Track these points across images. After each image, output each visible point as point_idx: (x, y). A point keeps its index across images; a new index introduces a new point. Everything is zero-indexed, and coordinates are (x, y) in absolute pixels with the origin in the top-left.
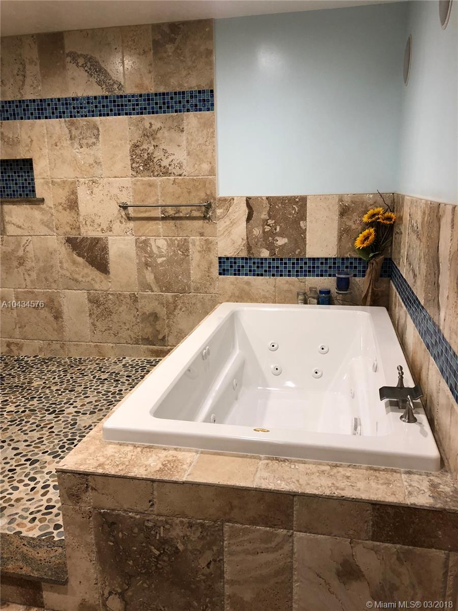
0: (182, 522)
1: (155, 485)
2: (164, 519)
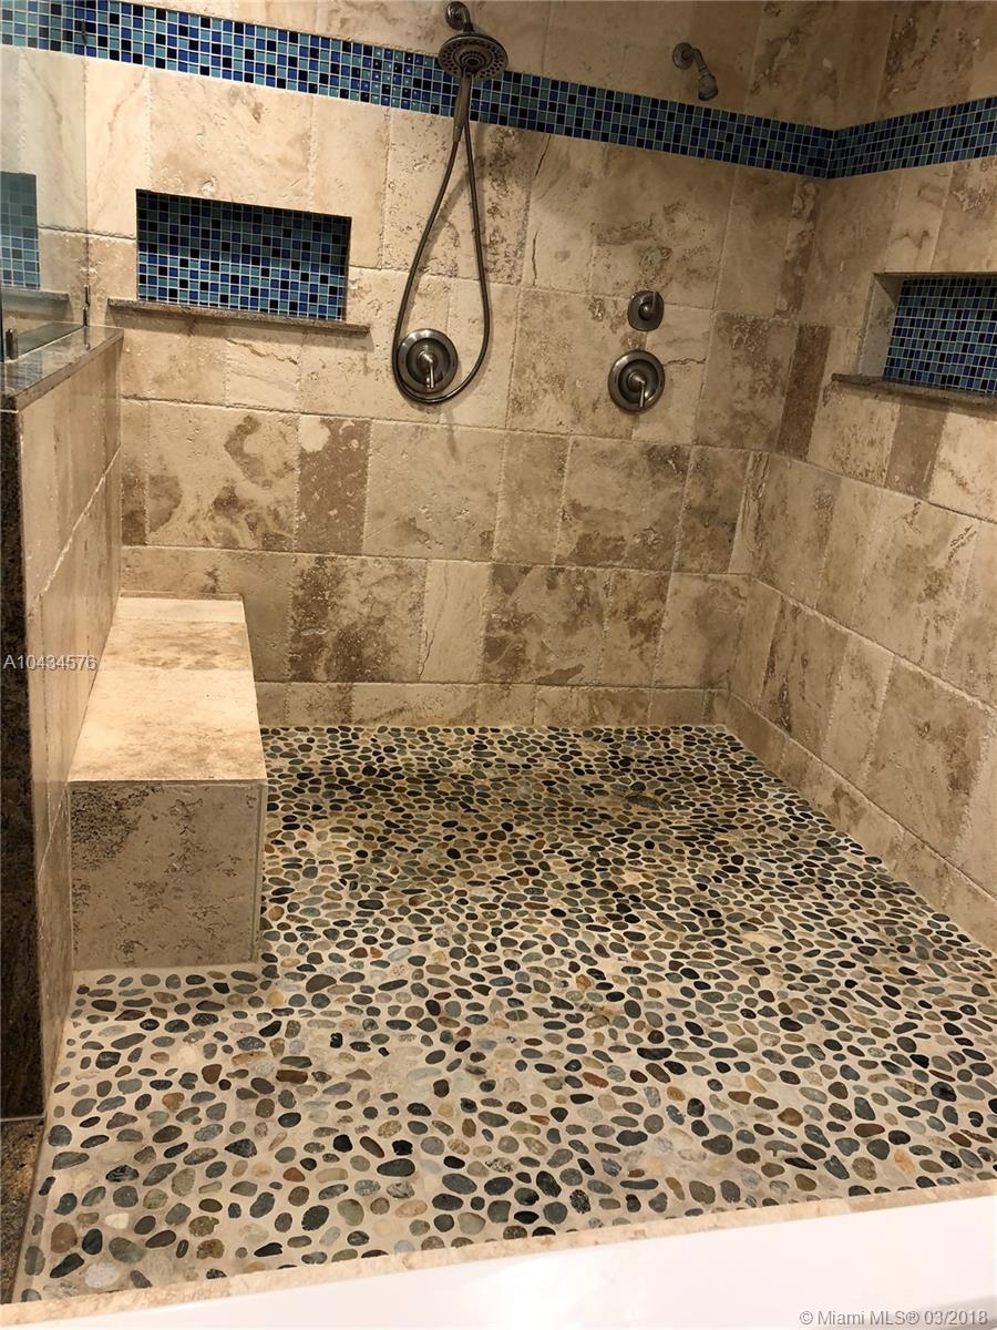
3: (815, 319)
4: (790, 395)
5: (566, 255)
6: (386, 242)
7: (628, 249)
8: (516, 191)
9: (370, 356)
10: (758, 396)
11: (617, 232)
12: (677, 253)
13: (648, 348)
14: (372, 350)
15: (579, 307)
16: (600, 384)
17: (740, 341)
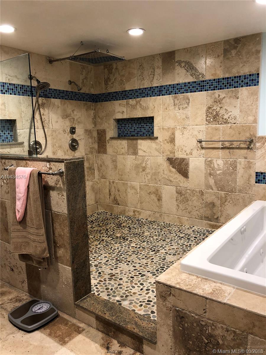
0: (222, 327)
1: (208, 301)
2: (211, 322)
3: (101, 128)
4: (98, 143)
5: (57, 122)
6: (24, 124)
7: (67, 119)
8: (47, 110)
9: (24, 148)
10: (93, 144)
11: (65, 116)
12: (75, 119)
13: (74, 138)
14: (24, 147)
15: (62, 132)
16: (67, 147)
17: (88, 134)
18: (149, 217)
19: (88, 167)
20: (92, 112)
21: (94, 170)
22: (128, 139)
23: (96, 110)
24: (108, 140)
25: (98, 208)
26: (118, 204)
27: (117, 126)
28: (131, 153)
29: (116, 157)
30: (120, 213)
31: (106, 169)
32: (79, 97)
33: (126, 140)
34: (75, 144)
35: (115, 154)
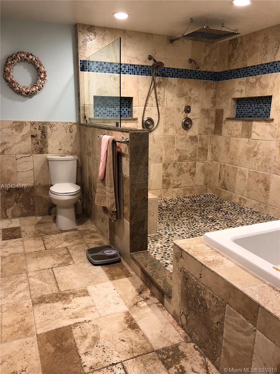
1: (203, 267)
3: (220, 108)
4: (215, 123)
5: (172, 100)
6: (139, 101)
7: (183, 98)
8: (162, 88)
9: (138, 124)
10: (209, 124)
11: (181, 95)
12: (192, 98)
13: (188, 117)
14: (138, 123)
15: (176, 110)
16: (180, 125)
17: (205, 114)
18: (254, 207)
19: (200, 147)
20: (212, 92)
21: (206, 151)
22: (243, 120)
23: (217, 89)
24: (224, 121)
25: (206, 190)
26: (226, 189)
27: (236, 106)
28: (245, 135)
29: (230, 139)
30: (226, 198)
31: (220, 151)
32: (200, 75)
33: (241, 121)
34: (188, 123)
35: (230, 136)
